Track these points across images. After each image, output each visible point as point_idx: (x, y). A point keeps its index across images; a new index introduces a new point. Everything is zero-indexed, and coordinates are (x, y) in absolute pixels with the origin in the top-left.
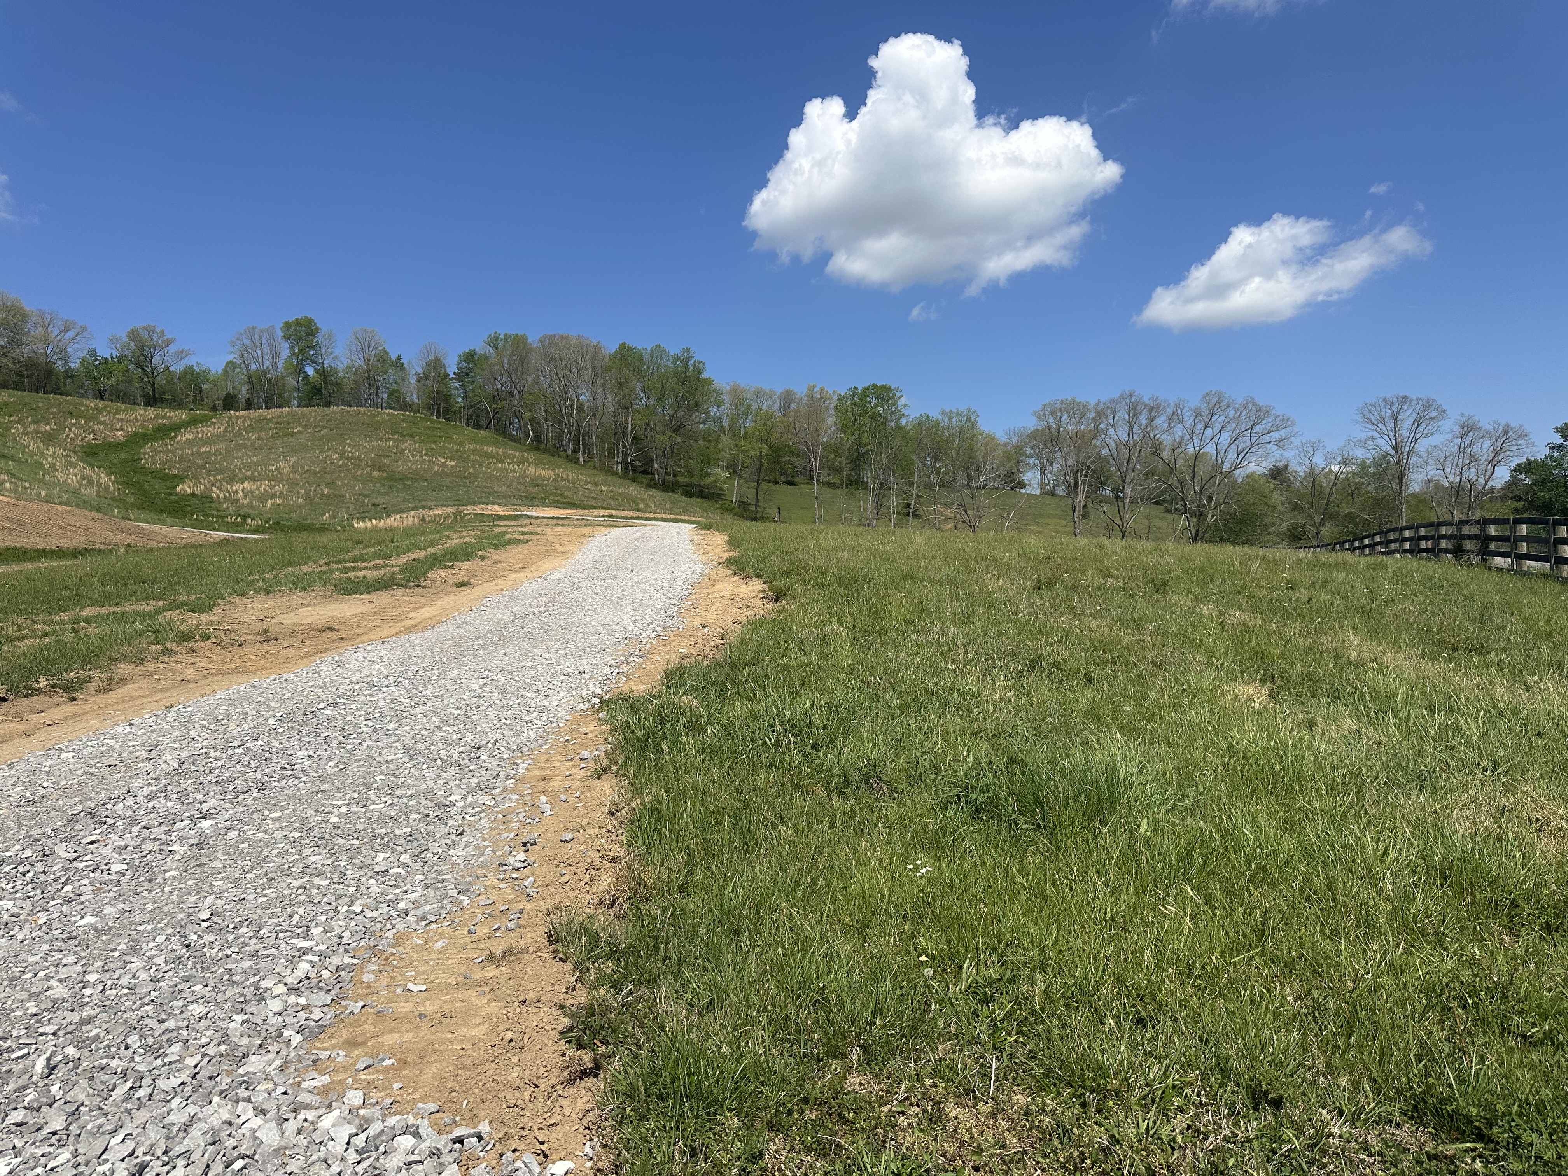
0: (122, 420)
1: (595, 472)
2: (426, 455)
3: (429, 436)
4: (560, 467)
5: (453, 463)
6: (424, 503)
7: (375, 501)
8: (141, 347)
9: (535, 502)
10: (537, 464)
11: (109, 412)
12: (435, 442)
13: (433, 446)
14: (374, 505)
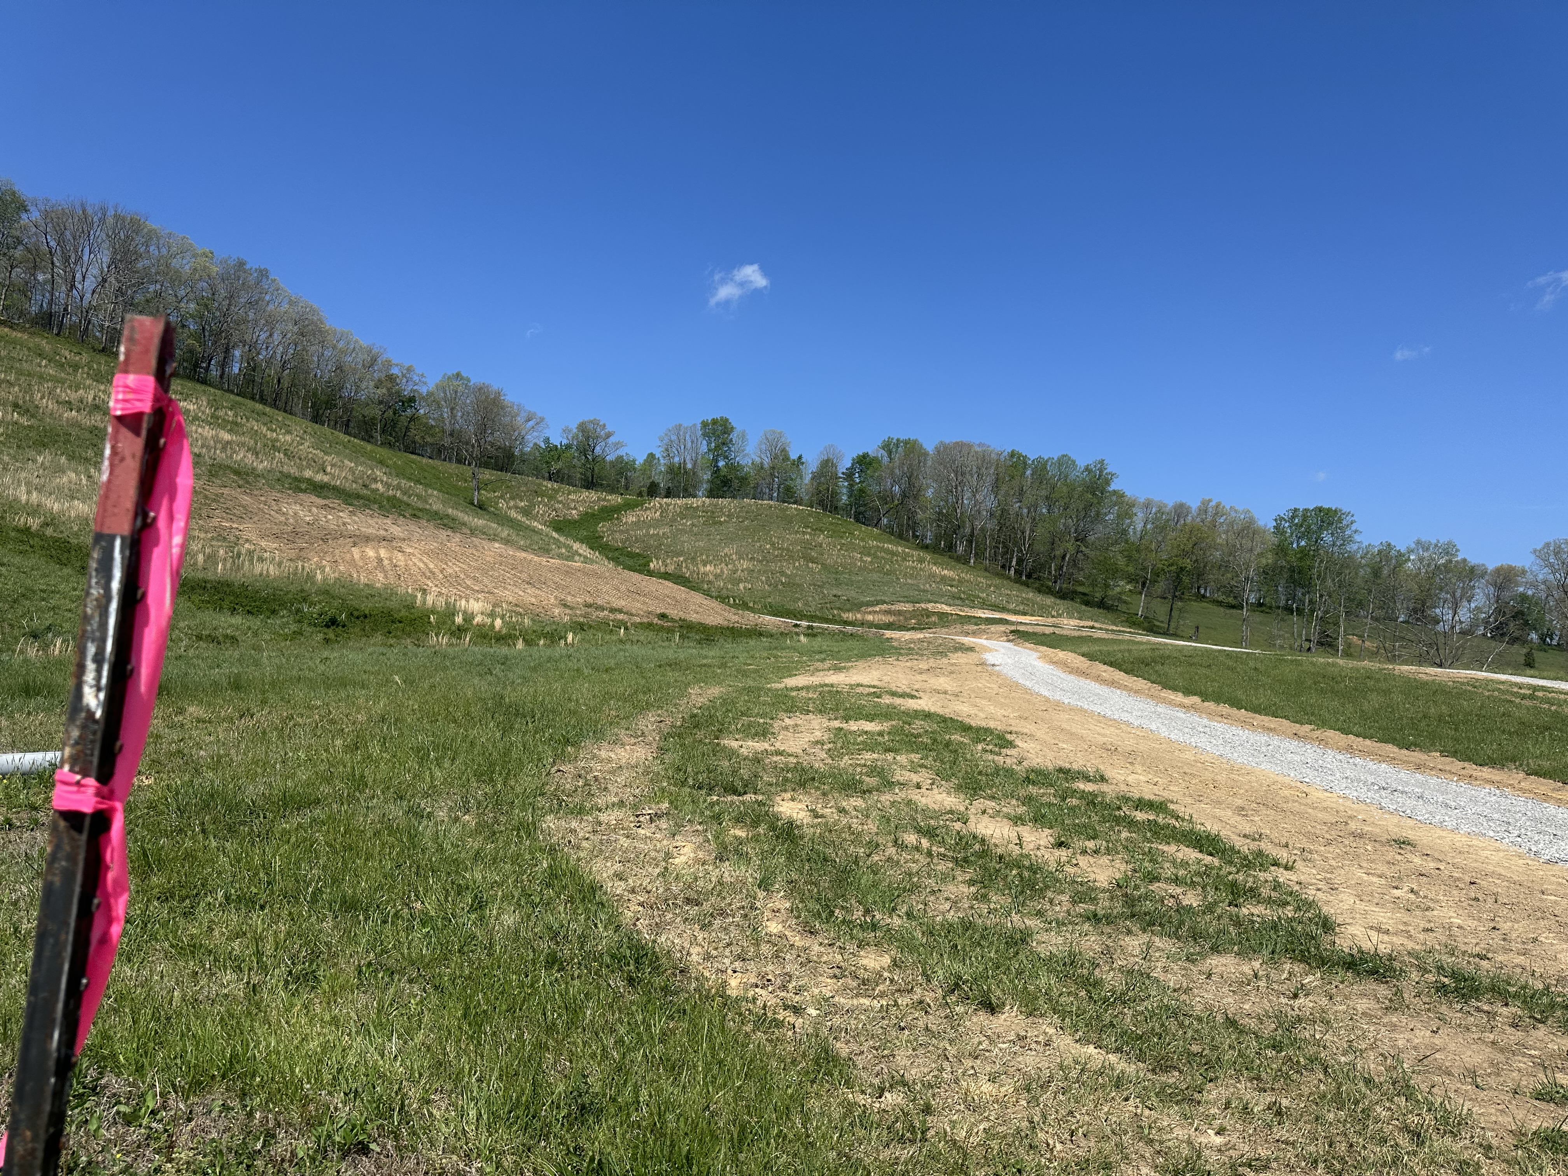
0: (573, 500)
1: (987, 574)
2: (842, 549)
3: (835, 531)
4: (956, 568)
8: (588, 438)
10: (935, 564)
11: (564, 493)
13: (843, 541)
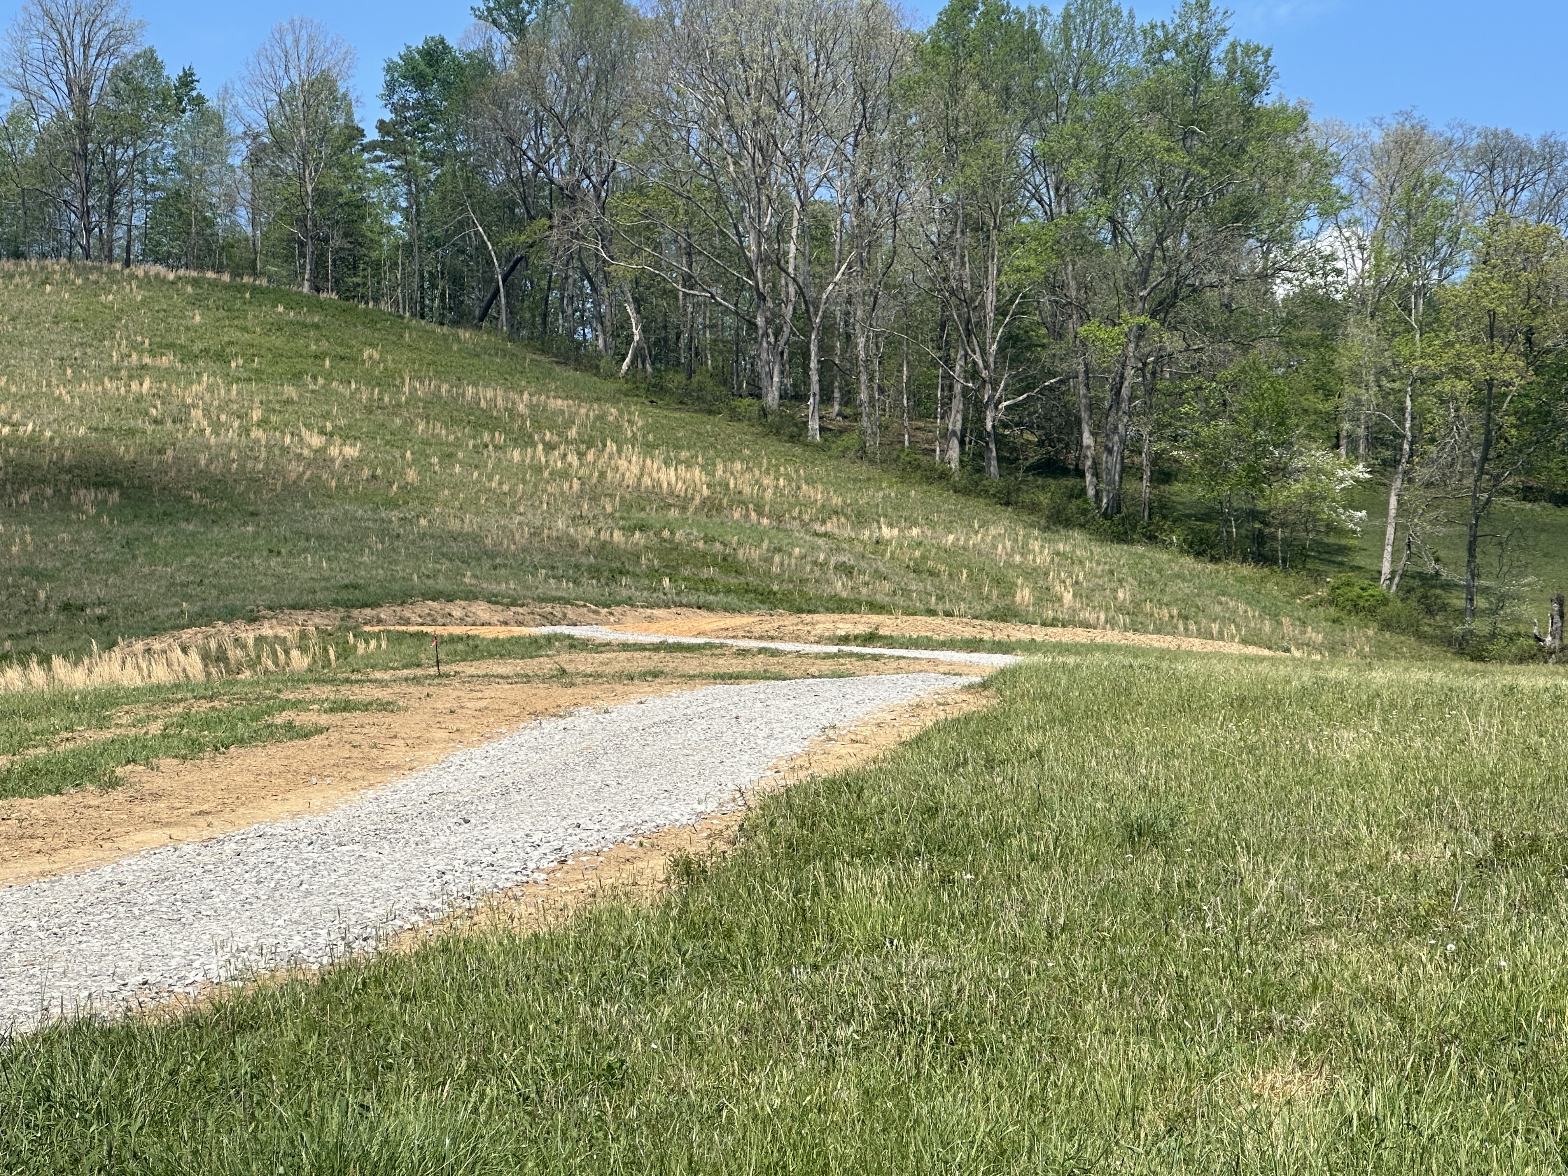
1: (863, 469)
2: (263, 423)
3: (278, 356)
4: (733, 455)
5: (351, 452)
6: (235, 599)
7: (71, 593)
9: (625, 587)
10: (648, 448)
12: (297, 377)
13: (290, 391)
14: (66, 607)
